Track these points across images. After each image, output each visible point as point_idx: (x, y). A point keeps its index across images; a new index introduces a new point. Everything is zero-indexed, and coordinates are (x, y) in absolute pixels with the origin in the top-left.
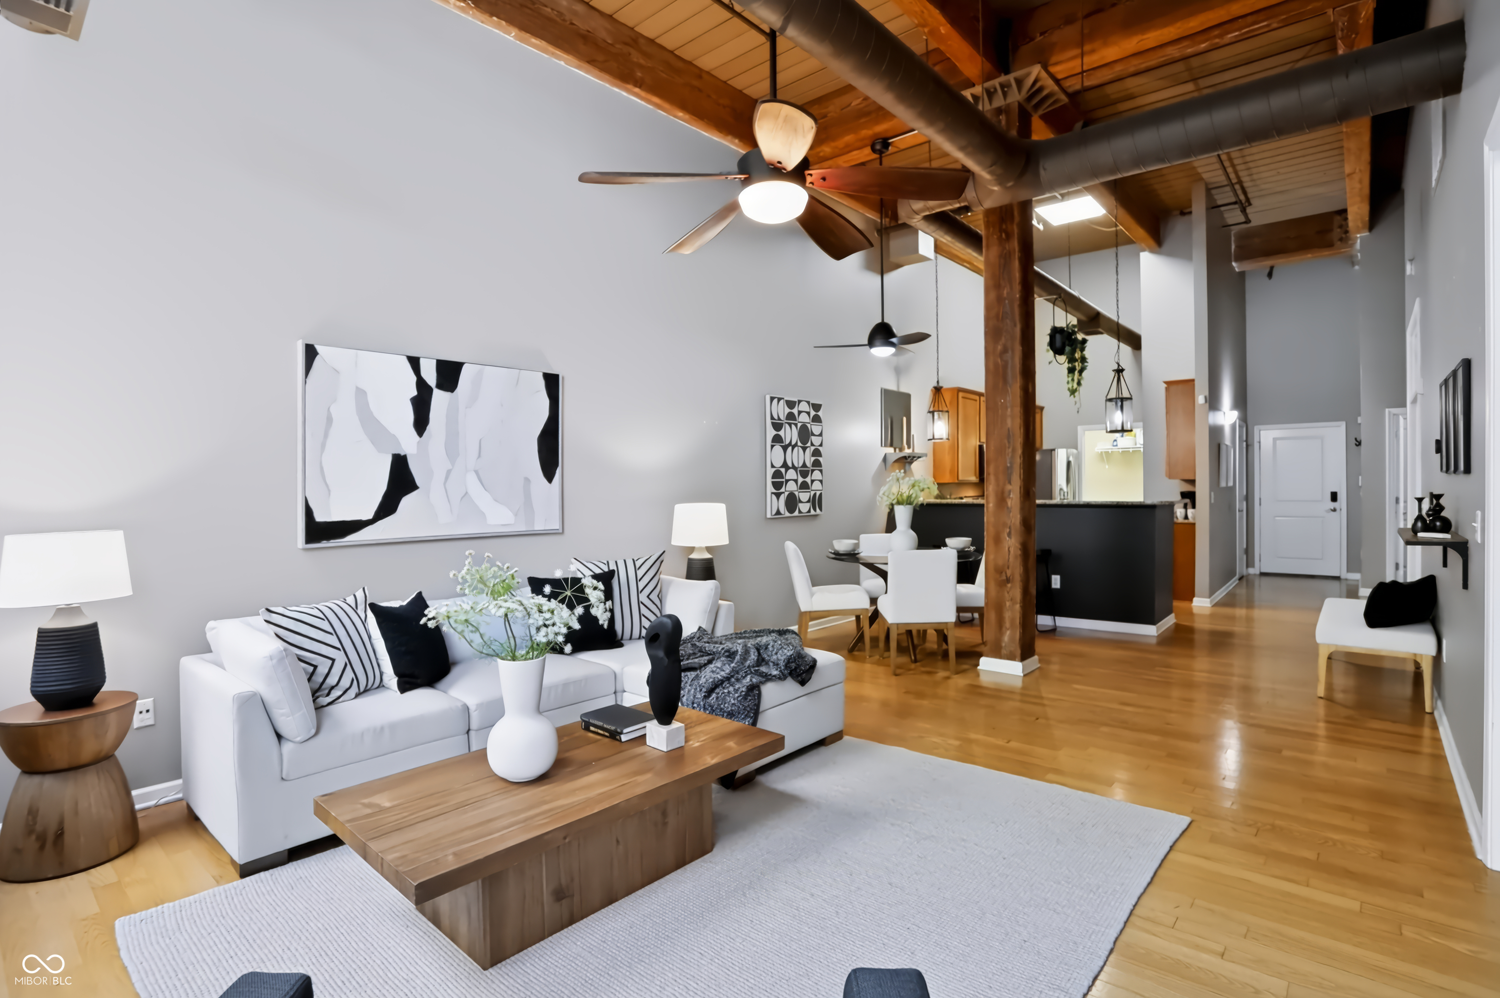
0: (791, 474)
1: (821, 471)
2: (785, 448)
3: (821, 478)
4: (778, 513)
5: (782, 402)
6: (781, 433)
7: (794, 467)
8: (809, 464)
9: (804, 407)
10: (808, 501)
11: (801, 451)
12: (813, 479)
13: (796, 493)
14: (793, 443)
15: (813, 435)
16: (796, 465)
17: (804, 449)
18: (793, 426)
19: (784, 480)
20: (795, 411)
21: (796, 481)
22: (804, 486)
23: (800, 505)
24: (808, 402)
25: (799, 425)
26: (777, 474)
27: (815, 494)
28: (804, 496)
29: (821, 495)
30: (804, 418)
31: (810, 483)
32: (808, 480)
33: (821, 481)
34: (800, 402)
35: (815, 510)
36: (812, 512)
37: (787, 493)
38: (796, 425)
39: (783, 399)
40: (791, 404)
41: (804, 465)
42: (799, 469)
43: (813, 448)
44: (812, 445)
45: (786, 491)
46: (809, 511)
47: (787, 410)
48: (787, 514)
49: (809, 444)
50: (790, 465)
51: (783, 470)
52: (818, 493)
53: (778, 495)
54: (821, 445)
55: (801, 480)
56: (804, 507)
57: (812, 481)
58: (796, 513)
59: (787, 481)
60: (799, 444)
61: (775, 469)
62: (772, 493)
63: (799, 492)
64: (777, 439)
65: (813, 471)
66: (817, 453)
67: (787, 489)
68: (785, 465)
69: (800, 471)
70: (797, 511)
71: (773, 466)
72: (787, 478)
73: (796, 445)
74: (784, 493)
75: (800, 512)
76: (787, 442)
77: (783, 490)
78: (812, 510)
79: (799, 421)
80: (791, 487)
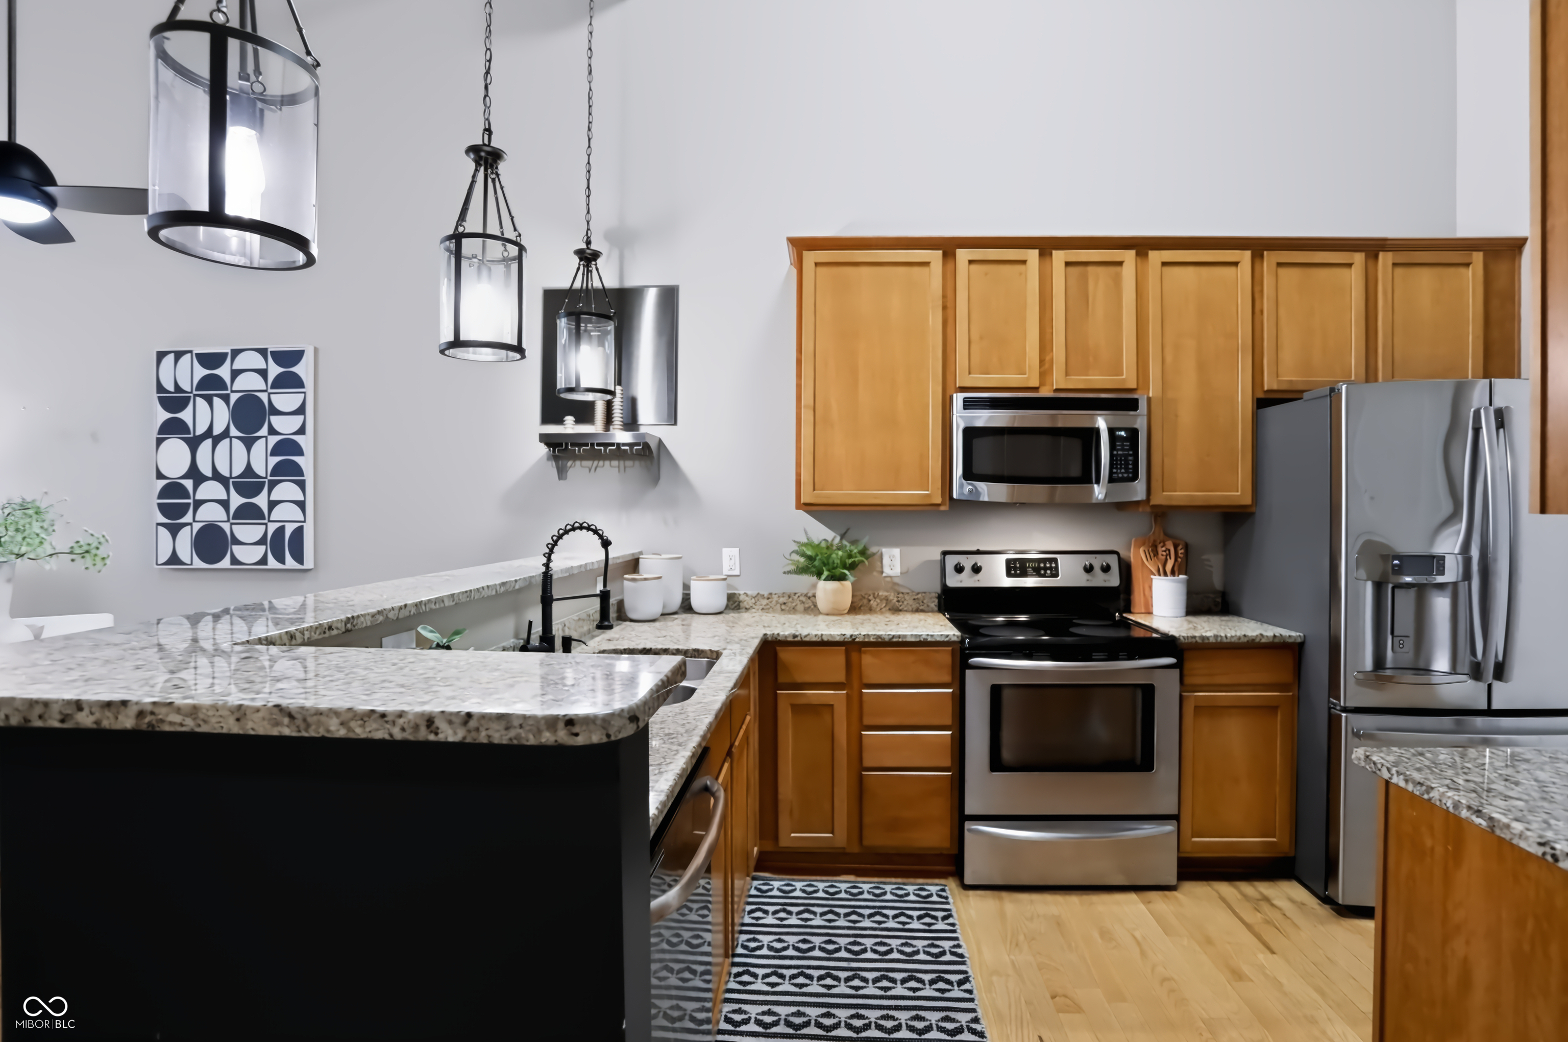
0: (211, 490)
1: (302, 485)
2: (194, 444)
3: (300, 497)
4: (174, 559)
5: (186, 359)
6: (186, 415)
7: (217, 476)
8: (259, 469)
9: (254, 361)
10: (262, 541)
11: (239, 446)
12: (273, 498)
13: (226, 527)
14: (217, 431)
15: (275, 412)
16: (225, 472)
17: (249, 443)
18: (216, 400)
19: (191, 501)
20: (224, 372)
21: (225, 504)
22: (249, 513)
23: (236, 549)
24: (263, 352)
25: (234, 398)
26: (173, 489)
27: (281, 531)
28: (249, 532)
29: (299, 532)
30: (249, 383)
31: (265, 508)
32: (261, 501)
33: (301, 505)
34: (236, 353)
35: (282, 560)
36: (272, 563)
37: (197, 527)
38: (226, 398)
39: (191, 352)
40: (211, 360)
41: (249, 471)
42: (231, 480)
43: (273, 440)
44: (272, 431)
45: (194, 521)
46: (263, 561)
47: (201, 372)
48: (198, 563)
49: (264, 431)
50: (207, 471)
51: (188, 484)
52: (289, 529)
53: (174, 530)
54: (302, 431)
55: (237, 501)
56: (249, 555)
57: (272, 505)
58: (226, 563)
59: (198, 504)
60: (234, 432)
61: (165, 482)
62: (158, 524)
63: (232, 524)
64: (172, 428)
65: (273, 485)
66: (287, 447)
67: (197, 519)
68: (194, 473)
69: (233, 482)
70: (228, 558)
71: (160, 476)
72: (198, 497)
73: (226, 434)
74: (190, 524)
75: (234, 561)
76: (200, 431)
77: (188, 518)
78: (270, 558)
79: (234, 389)
80: (211, 513)
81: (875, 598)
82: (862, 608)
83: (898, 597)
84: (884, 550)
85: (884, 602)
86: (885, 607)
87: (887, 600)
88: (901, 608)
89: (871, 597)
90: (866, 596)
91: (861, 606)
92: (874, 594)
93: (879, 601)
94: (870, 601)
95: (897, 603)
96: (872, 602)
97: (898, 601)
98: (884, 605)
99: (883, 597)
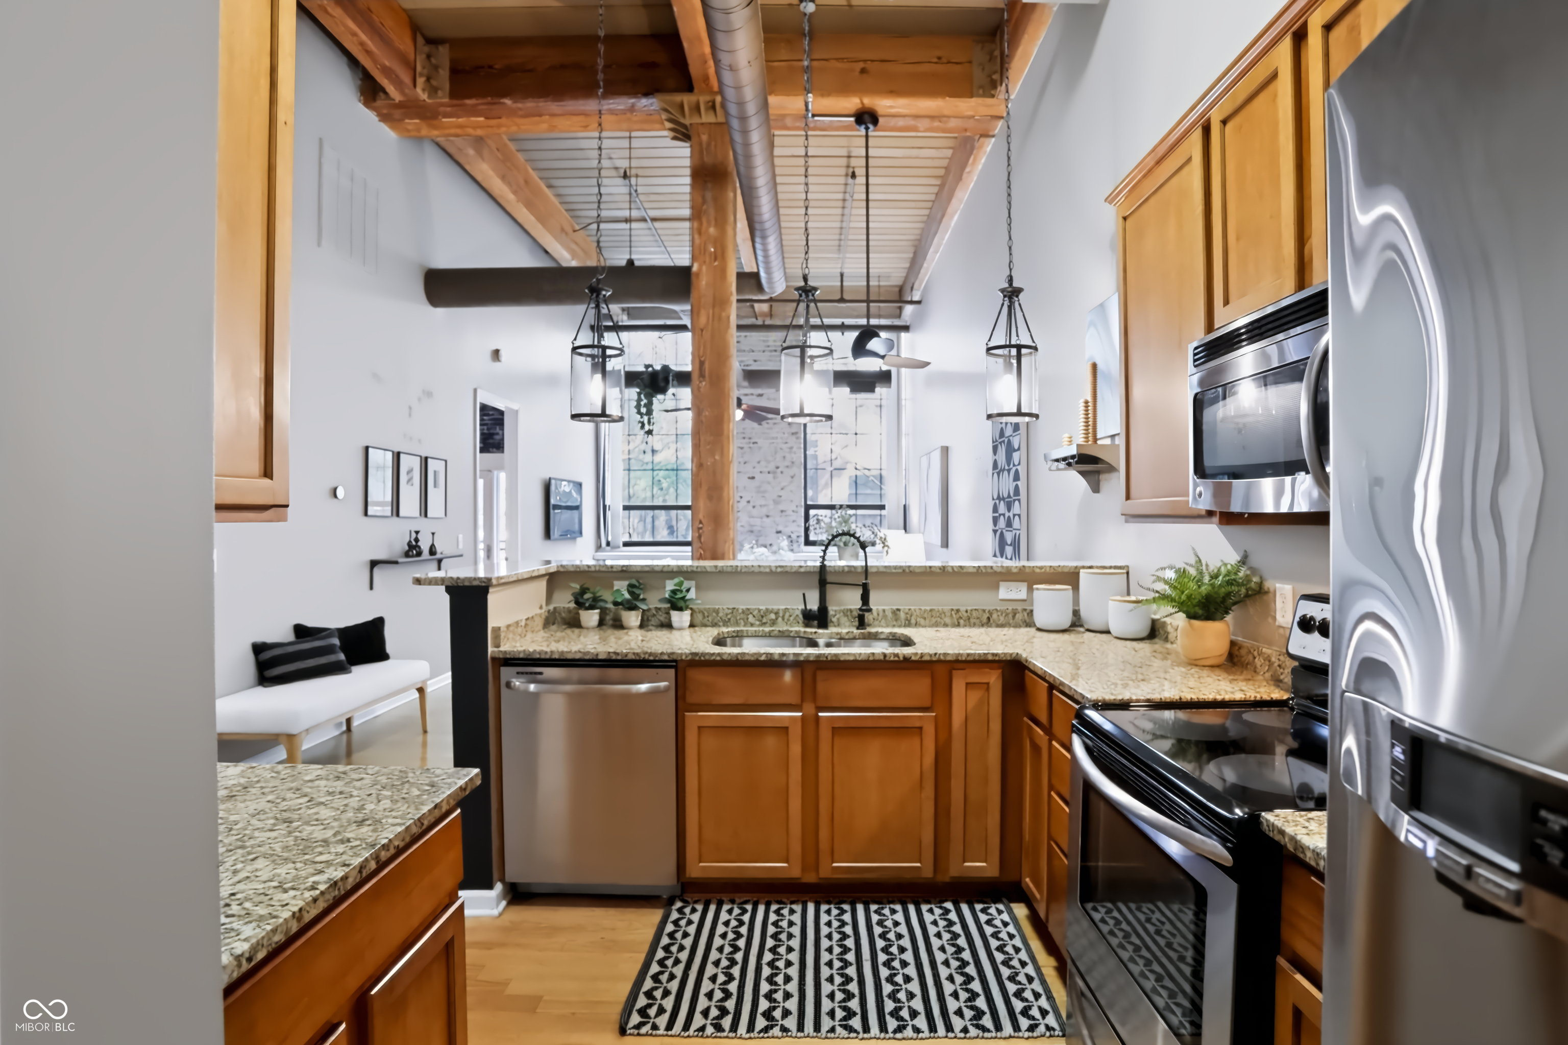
0: (1002, 507)
1: (1020, 502)
2: (999, 475)
3: (1019, 513)
6: (997, 457)
7: (1003, 498)
8: (1012, 492)
14: (1003, 466)
16: (1005, 495)
21: (1005, 516)
25: (1006, 440)
26: (995, 508)
31: (1012, 518)
32: (1012, 514)
33: (1019, 516)
41: (1009, 494)
42: (1006, 500)
43: (1014, 470)
44: (1014, 465)
50: (1002, 495)
51: (998, 502)
52: (1017, 532)
53: (995, 535)
54: (1019, 464)
57: (1014, 516)
59: (1000, 516)
60: (1006, 466)
63: (1006, 531)
64: (995, 466)
65: (1014, 501)
66: (1017, 475)
68: (999, 496)
71: (993, 499)
72: (999, 512)
73: (1005, 469)
74: (998, 530)
76: (1000, 467)
77: (997, 527)
80: (1002, 523)
81: (1259, 655)
82: (1249, 666)
83: (1279, 660)
84: (1278, 585)
85: (1267, 663)
86: (1268, 671)
87: (1270, 661)
88: (1282, 677)
89: (1256, 653)
90: (1252, 651)
91: (1247, 664)
92: (1258, 649)
93: (1263, 661)
94: (1255, 658)
95: (1278, 668)
96: (1256, 660)
97: (1279, 666)
98: (1267, 668)
99: (1266, 656)
